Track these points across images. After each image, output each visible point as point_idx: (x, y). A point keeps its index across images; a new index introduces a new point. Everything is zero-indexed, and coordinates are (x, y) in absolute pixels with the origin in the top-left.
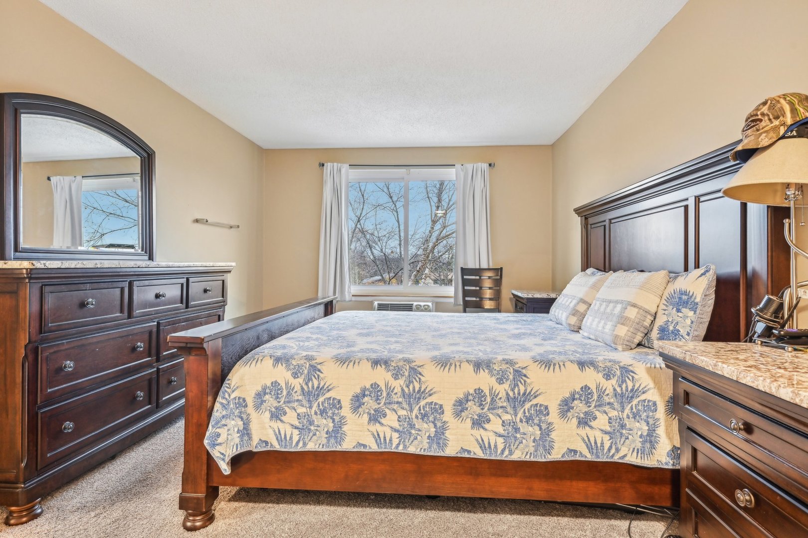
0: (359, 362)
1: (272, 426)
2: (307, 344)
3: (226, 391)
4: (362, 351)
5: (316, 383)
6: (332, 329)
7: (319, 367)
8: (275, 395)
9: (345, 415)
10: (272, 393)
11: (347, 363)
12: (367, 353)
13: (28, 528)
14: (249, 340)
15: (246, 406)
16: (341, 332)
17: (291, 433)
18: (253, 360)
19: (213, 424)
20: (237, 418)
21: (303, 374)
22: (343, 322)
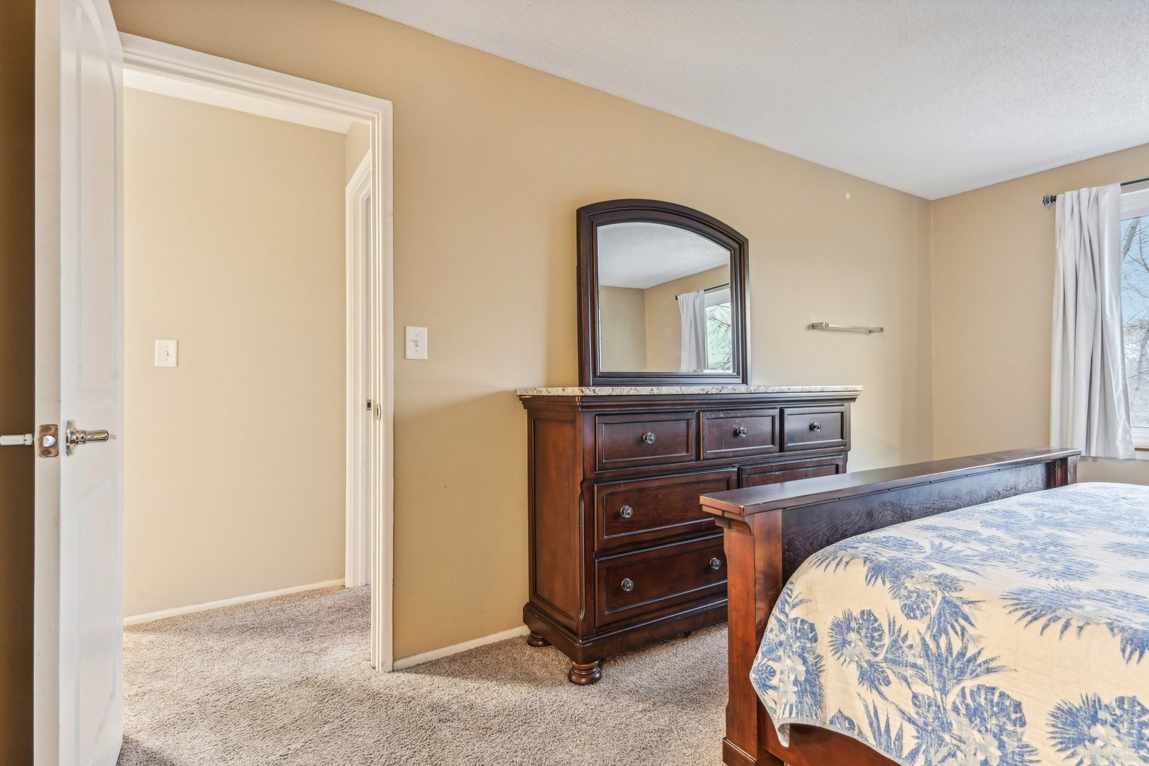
0: (1081, 628)
1: (863, 695)
2: (959, 546)
3: (787, 601)
4: (1104, 596)
5: (957, 647)
6: (1041, 521)
7: (966, 609)
8: (866, 637)
9: (1034, 744)
10: (861, 631)
11: (1042, 621)
12: (1115, 606)
13: (582, 693)
14: (849, 517)
15: (815, 639)
16: (1062, 533)
17: (899, 726)
18: (833, 559)
19: (764, 650)
20: (796, 658)
21: (927, 614)
22: (1082, 507)
